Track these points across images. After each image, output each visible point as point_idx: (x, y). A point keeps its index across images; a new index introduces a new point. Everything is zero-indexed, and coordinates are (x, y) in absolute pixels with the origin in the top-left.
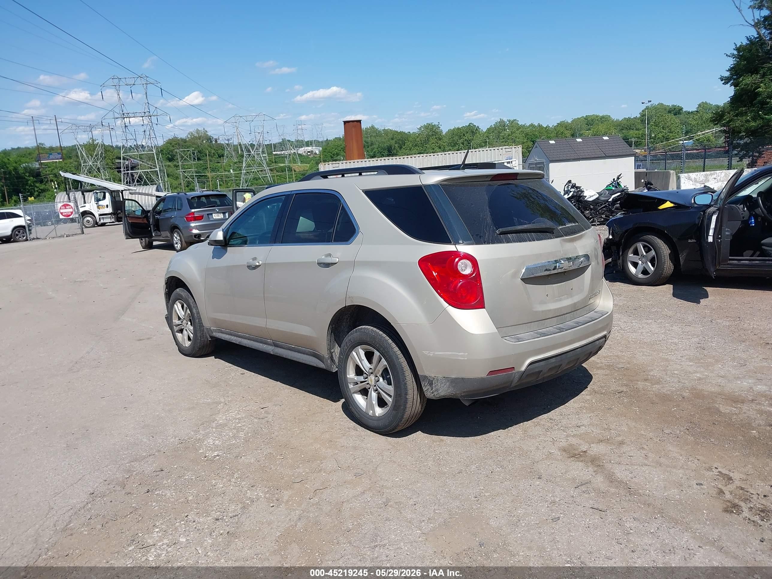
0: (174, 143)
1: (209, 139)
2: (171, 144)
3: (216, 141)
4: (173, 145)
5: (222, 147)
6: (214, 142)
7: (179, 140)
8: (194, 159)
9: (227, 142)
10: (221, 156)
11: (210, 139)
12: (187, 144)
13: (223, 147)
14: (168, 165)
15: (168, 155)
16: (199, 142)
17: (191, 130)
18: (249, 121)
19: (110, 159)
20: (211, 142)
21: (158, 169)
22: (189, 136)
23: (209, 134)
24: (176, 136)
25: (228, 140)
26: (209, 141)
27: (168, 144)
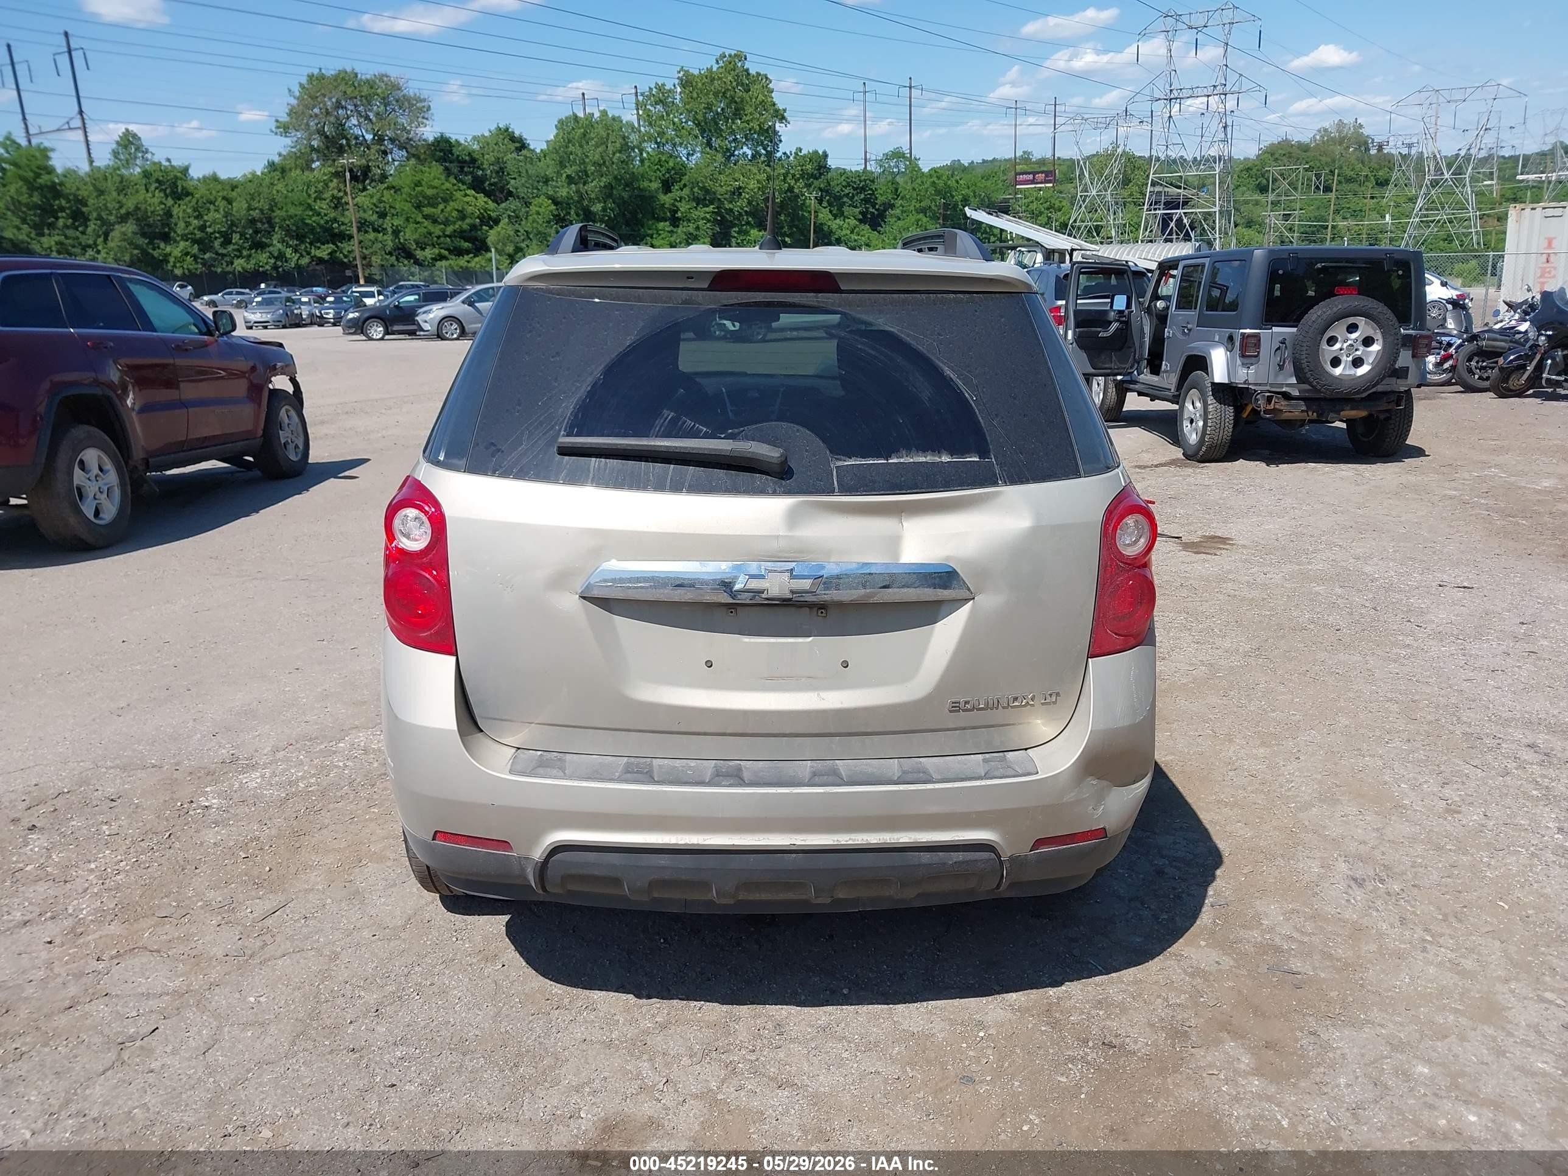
0: (1280, 152)
1: (1363, 144)
2: (1272, 155)
3: (1380, 148)
4: (1277, 156)
5: (1388, 162)
6: (1373, 152)
7: (1292, 146)
8: (1318, 188)
9: (1405, 151)
10: (1383, 183)
11: (1366, 143)
12: (1308, 154)
13: (1392, 162)
14: (1256, 200)
15: (1259, 180)
16: (1338, 149)
17: (1326, 125)
18: (1456, 101)
19: (1137, 185)
20: (1367, 149)
21: (1217, 209)
22: (1318, 137)
23: (1366, 131)
24: (1289, 137)
25: (1410, 146)
26: (1363, 149)
27: (1266, 155)
